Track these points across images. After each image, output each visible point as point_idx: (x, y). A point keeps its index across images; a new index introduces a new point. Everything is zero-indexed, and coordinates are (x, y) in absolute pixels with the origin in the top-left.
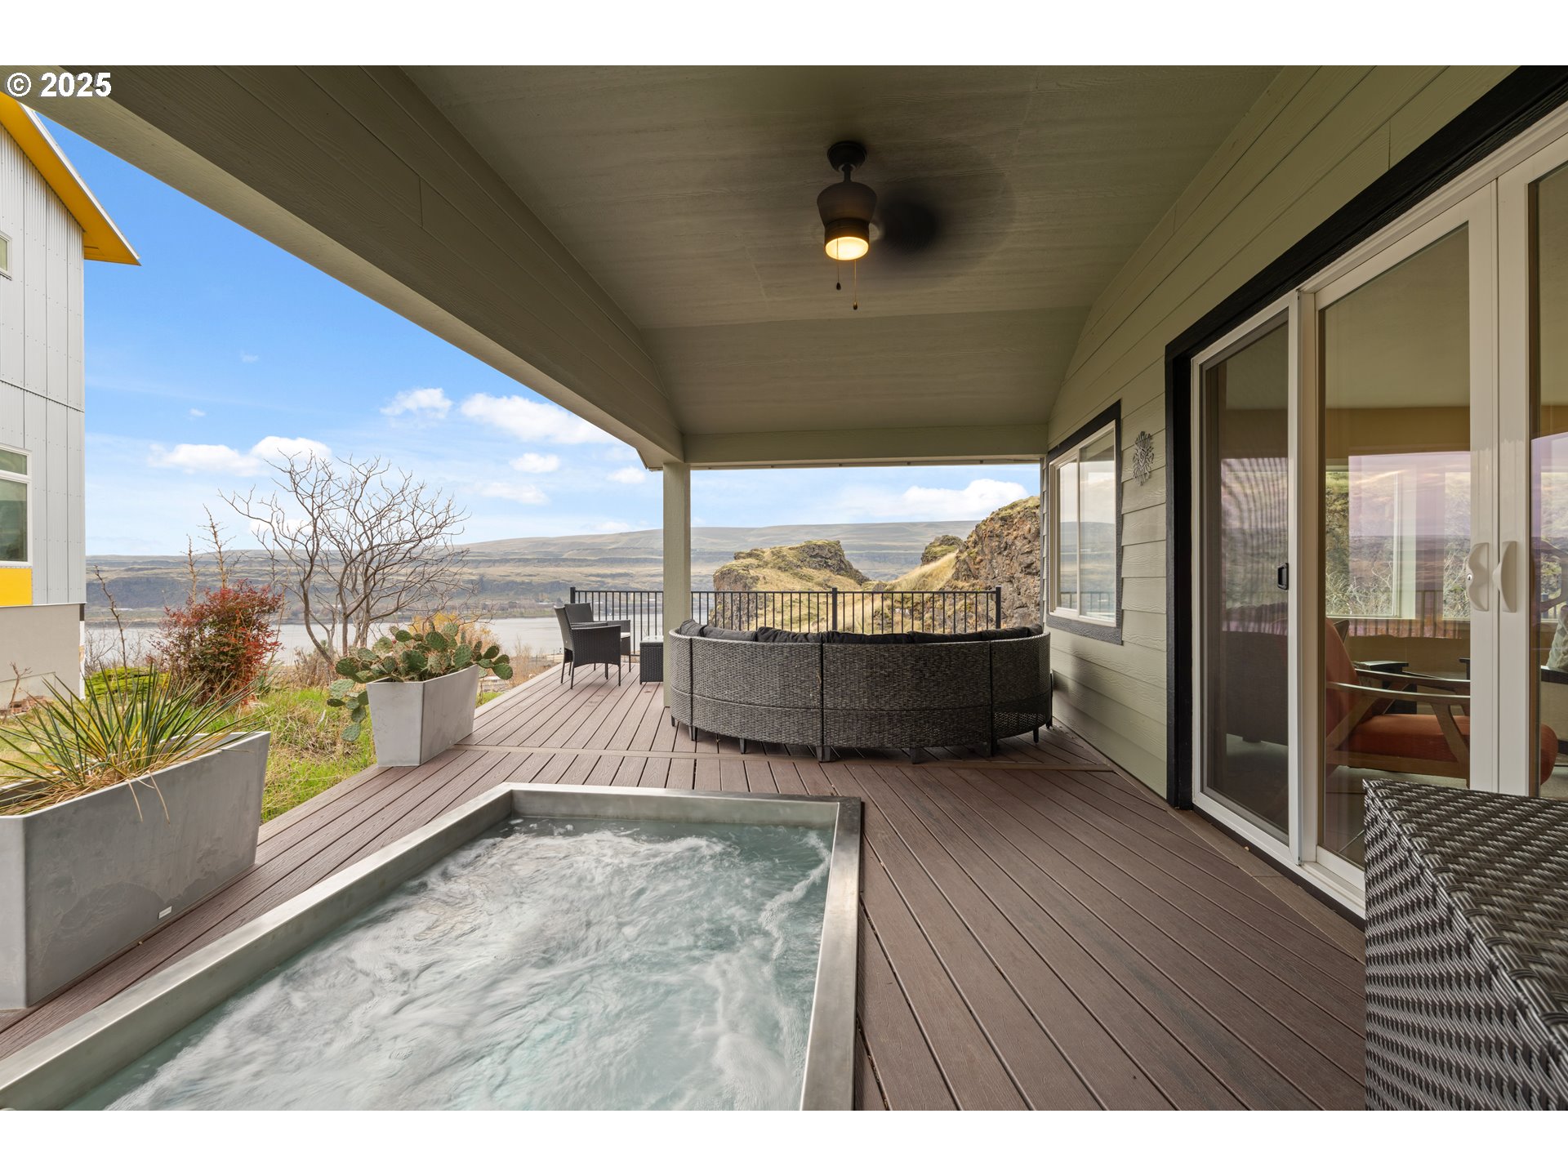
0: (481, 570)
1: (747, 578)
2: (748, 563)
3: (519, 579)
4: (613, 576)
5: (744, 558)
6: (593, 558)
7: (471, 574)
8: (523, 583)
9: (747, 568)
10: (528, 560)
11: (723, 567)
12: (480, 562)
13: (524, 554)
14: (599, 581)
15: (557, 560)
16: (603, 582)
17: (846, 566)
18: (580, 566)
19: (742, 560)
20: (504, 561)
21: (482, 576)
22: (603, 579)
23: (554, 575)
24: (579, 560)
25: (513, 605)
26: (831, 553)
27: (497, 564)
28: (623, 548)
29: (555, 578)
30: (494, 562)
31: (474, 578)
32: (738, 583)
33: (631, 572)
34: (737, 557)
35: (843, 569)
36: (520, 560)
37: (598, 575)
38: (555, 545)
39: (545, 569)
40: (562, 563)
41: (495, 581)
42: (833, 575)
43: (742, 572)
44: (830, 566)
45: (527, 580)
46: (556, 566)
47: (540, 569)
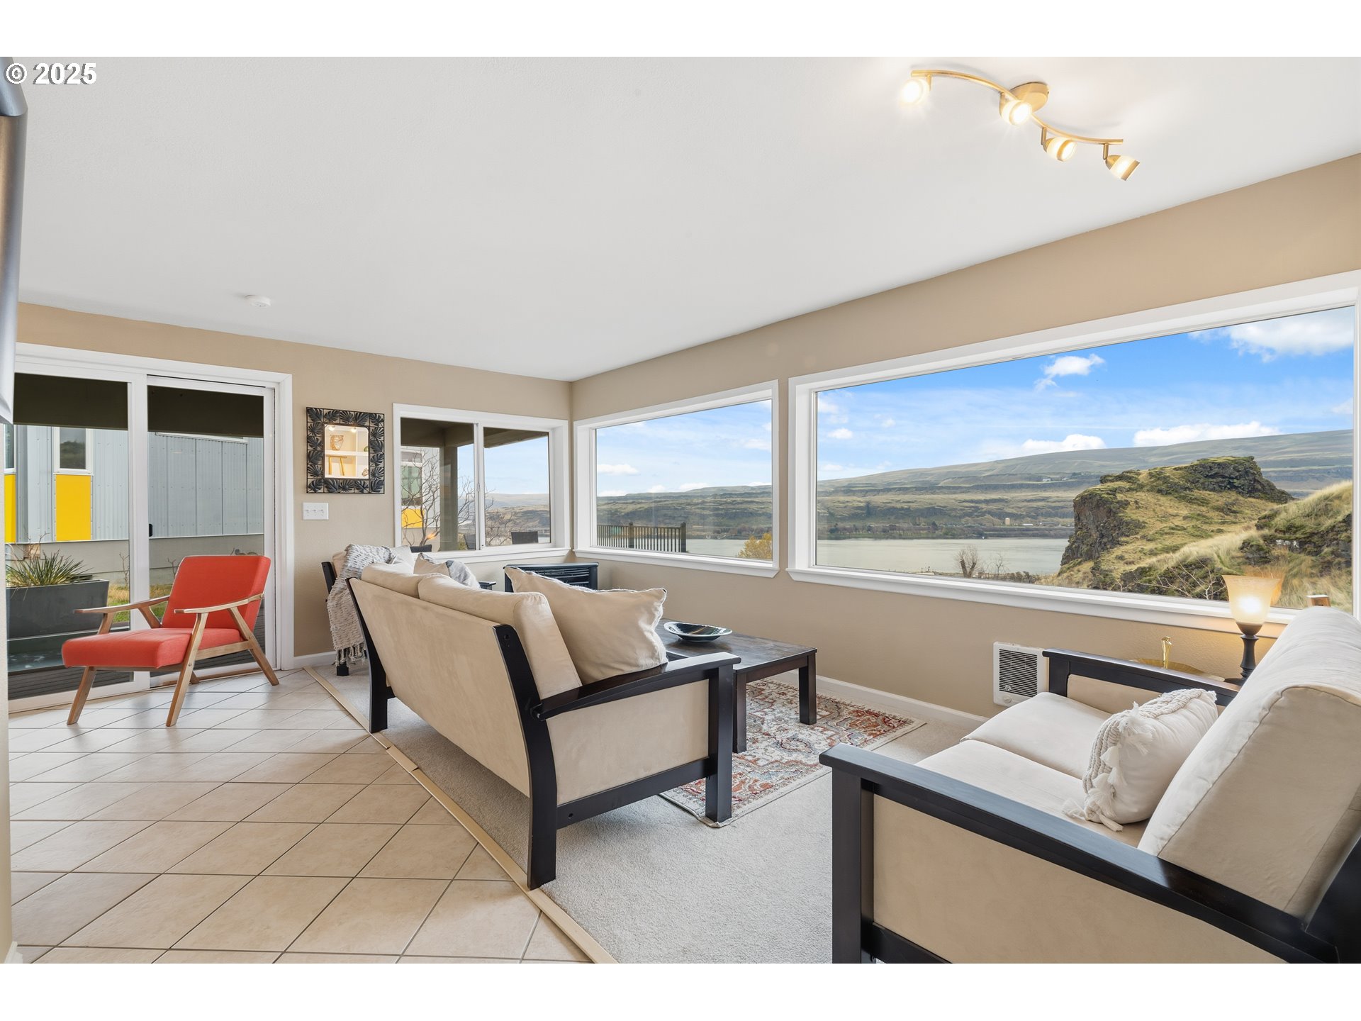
0: (868, 498)
1: (1112, 503)
2: (1115, 486)
3: (899, 506)
4: (987, 502)
5: (1112, 481)
6: (967, 486)
7: (860, 502)
8: (902, 509)
9: (1114, 491)
10: (907, 489)
11: (1085, 492)
12: (867, 491)
13: (905, 484)
14: (973, 507)
15: (932, 488)
16: (977, 507)
17: (1263, 487)
18: (955, 493)
19: (1109, 484)
20: (887, 490)
21: (868, 503)
22: (977, 505)
23: (930, 501)
24: (954, 488)
25: (893, 528)
26: (1238, 471)
27: (881, 493)
28: (998, 475)
29: (931, 504)
30: (878, 492)
31: (862, 505)
32: (1101, 508)
33: (1005, 497)
34: (1103, 480)
35: (1259, 491)
36: (900, 489)
37: (972, 501)
38: (932, 475)
39: (922, 496)
40: (938, 491)
41: (878, 507)
42: (1241, 498)
43: (1106, 496)
44: (1236, 488)
45: (905, 506)
46: (932, 493)
47: (918, 497)
